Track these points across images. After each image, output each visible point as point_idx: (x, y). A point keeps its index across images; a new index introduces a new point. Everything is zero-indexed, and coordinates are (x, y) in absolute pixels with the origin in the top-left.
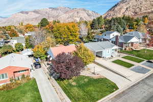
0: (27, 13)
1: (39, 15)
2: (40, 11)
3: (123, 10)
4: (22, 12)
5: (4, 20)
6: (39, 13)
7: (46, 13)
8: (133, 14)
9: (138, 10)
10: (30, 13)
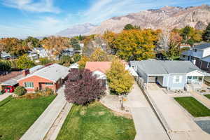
2: (135, 15)
4: (114, 18)
7: (144, 17)
10: (122, 19)
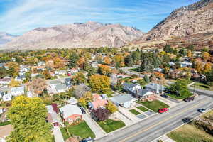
0: (45, 30)
1: (61, 32)
3: (172, 30)
5: (15, 40)
6: (60, 31)
7: (71, 30)
8: (184, 35)
9: (190, 30)
